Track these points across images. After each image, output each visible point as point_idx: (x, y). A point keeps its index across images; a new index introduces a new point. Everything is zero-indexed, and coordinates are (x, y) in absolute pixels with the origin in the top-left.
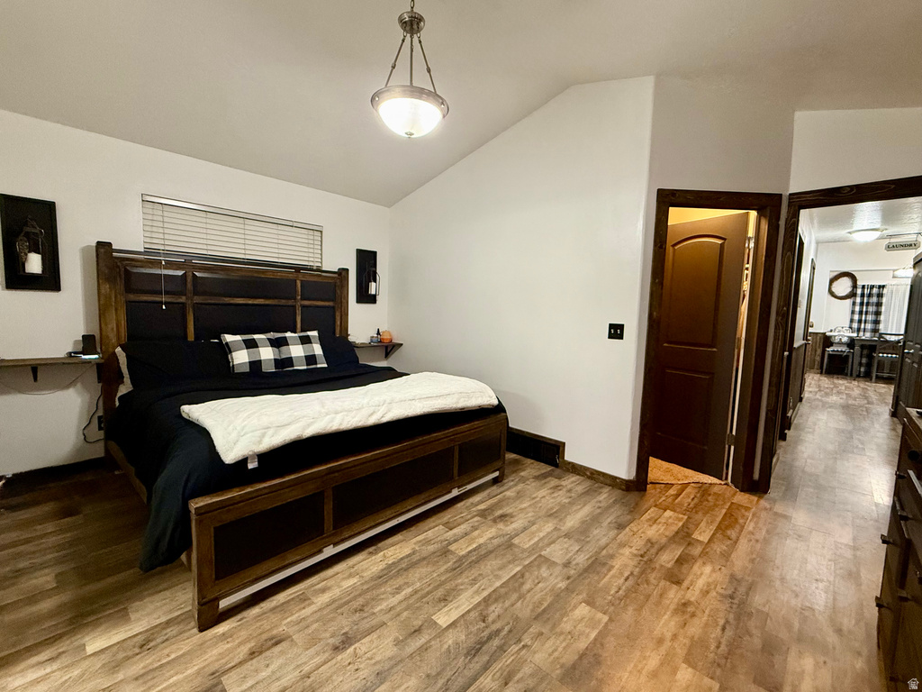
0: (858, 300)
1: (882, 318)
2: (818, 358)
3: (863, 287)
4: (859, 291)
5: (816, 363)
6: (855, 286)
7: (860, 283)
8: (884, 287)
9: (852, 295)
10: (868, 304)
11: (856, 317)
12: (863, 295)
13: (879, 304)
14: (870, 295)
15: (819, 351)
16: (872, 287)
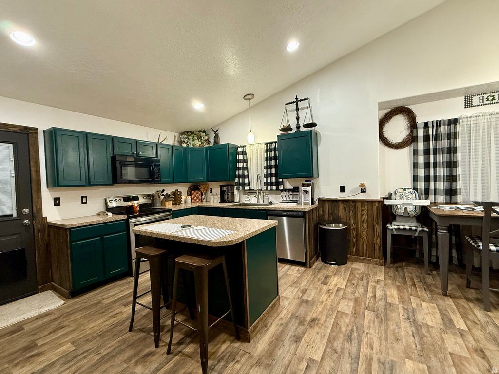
0: (421, 146)
1: (459, 171)
2: (378, 241)
3: (426, 125)
4: (421, 133)
5: (377, 247)
6: (413, 126)
7: (420, 120)
8: (455, 121)
9: (412, 139)
10: (435, 152)
11: (421, 173)
12: (427, 138)
13: (452, 150)
14: (437, 138)
15: (378, 230)
16: (439, 123)
